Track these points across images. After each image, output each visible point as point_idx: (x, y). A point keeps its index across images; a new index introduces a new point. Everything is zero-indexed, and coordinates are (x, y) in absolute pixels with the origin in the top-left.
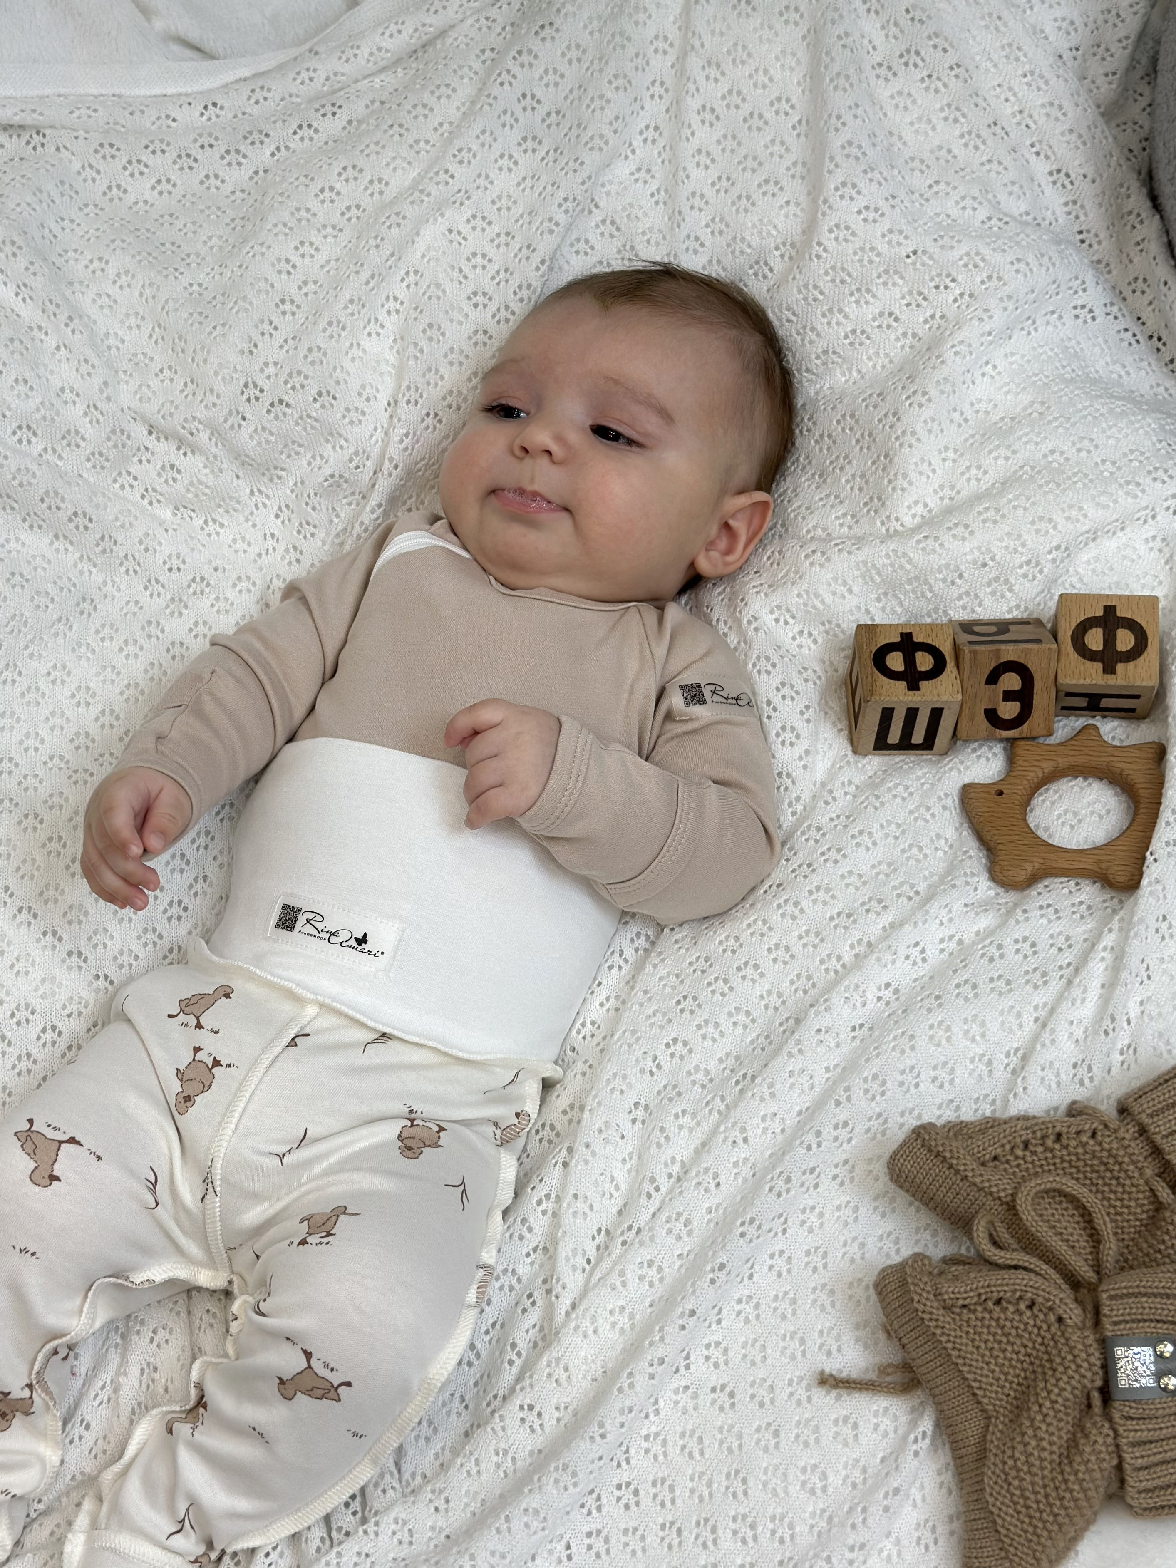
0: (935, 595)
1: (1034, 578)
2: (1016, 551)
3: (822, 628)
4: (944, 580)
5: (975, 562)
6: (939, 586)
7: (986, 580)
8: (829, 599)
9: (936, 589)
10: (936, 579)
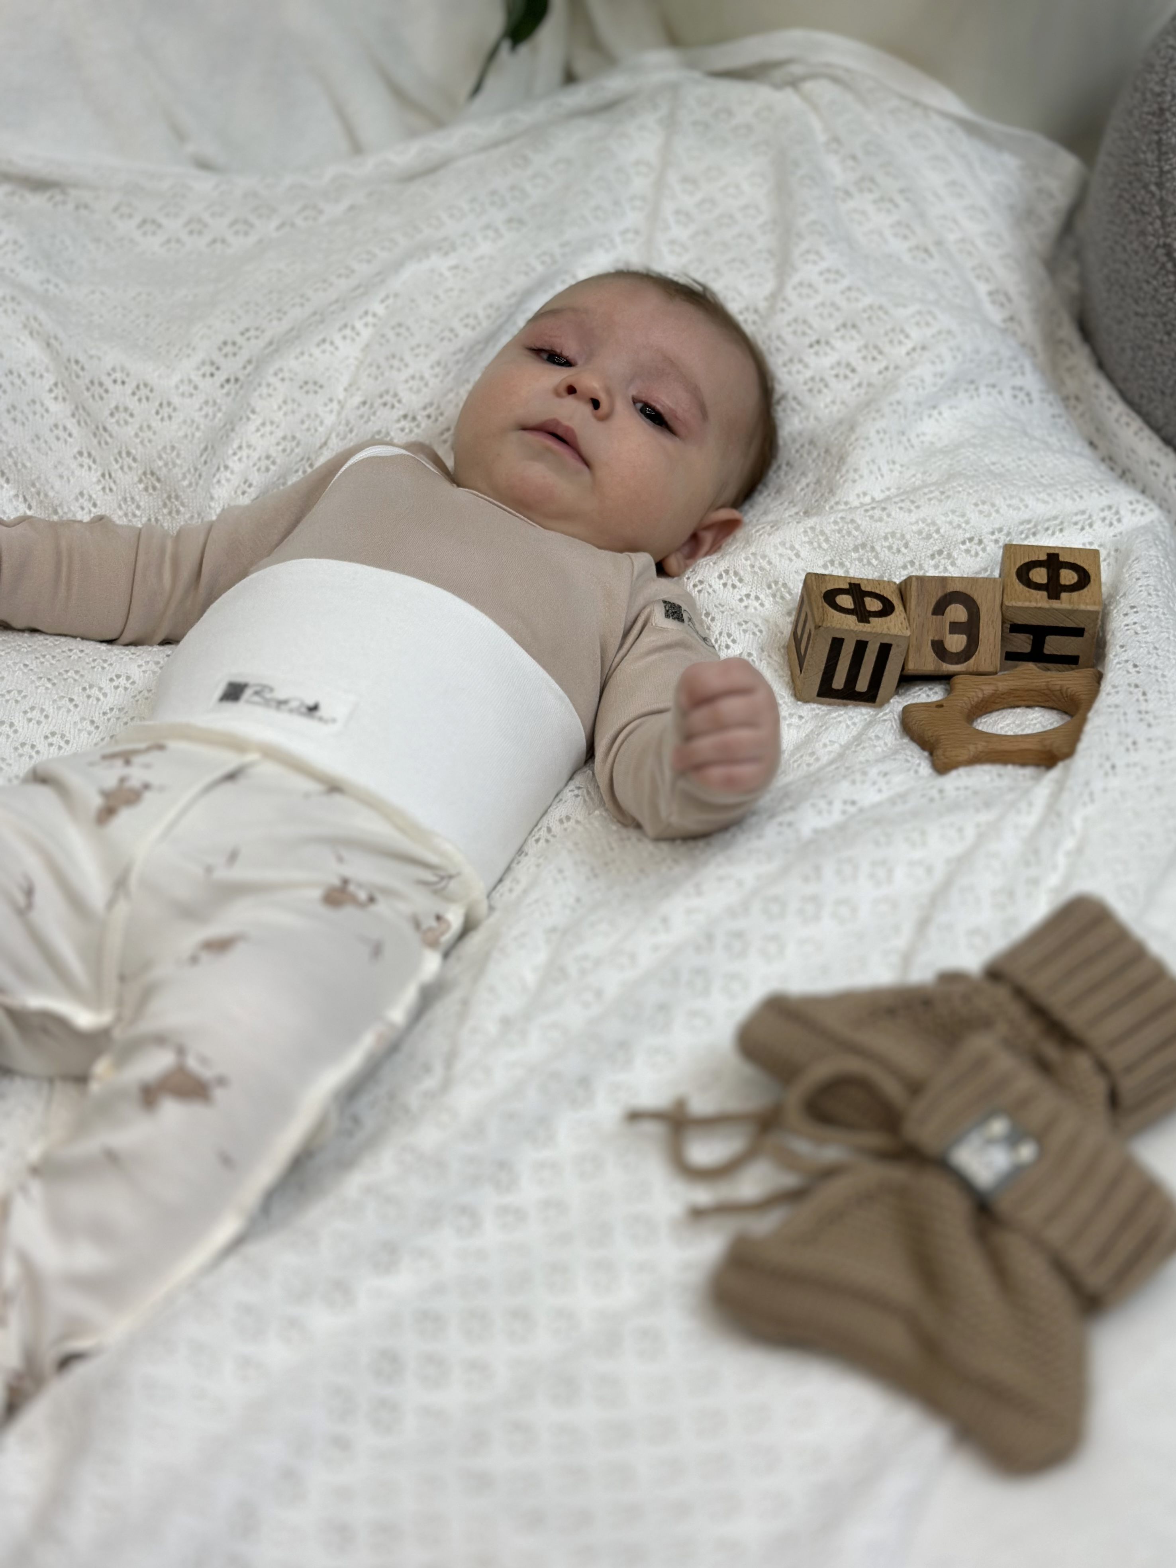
0: (881, 562)
1: (977, 554)
2: (959, 526)
3: (768, 591)
4: (890, 548)
5: (920, 532)
6: (885, 554)
7: (930, 552)
8: (775, 560)
9: (882, 556)
10: (882, 547)
